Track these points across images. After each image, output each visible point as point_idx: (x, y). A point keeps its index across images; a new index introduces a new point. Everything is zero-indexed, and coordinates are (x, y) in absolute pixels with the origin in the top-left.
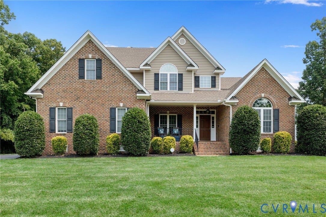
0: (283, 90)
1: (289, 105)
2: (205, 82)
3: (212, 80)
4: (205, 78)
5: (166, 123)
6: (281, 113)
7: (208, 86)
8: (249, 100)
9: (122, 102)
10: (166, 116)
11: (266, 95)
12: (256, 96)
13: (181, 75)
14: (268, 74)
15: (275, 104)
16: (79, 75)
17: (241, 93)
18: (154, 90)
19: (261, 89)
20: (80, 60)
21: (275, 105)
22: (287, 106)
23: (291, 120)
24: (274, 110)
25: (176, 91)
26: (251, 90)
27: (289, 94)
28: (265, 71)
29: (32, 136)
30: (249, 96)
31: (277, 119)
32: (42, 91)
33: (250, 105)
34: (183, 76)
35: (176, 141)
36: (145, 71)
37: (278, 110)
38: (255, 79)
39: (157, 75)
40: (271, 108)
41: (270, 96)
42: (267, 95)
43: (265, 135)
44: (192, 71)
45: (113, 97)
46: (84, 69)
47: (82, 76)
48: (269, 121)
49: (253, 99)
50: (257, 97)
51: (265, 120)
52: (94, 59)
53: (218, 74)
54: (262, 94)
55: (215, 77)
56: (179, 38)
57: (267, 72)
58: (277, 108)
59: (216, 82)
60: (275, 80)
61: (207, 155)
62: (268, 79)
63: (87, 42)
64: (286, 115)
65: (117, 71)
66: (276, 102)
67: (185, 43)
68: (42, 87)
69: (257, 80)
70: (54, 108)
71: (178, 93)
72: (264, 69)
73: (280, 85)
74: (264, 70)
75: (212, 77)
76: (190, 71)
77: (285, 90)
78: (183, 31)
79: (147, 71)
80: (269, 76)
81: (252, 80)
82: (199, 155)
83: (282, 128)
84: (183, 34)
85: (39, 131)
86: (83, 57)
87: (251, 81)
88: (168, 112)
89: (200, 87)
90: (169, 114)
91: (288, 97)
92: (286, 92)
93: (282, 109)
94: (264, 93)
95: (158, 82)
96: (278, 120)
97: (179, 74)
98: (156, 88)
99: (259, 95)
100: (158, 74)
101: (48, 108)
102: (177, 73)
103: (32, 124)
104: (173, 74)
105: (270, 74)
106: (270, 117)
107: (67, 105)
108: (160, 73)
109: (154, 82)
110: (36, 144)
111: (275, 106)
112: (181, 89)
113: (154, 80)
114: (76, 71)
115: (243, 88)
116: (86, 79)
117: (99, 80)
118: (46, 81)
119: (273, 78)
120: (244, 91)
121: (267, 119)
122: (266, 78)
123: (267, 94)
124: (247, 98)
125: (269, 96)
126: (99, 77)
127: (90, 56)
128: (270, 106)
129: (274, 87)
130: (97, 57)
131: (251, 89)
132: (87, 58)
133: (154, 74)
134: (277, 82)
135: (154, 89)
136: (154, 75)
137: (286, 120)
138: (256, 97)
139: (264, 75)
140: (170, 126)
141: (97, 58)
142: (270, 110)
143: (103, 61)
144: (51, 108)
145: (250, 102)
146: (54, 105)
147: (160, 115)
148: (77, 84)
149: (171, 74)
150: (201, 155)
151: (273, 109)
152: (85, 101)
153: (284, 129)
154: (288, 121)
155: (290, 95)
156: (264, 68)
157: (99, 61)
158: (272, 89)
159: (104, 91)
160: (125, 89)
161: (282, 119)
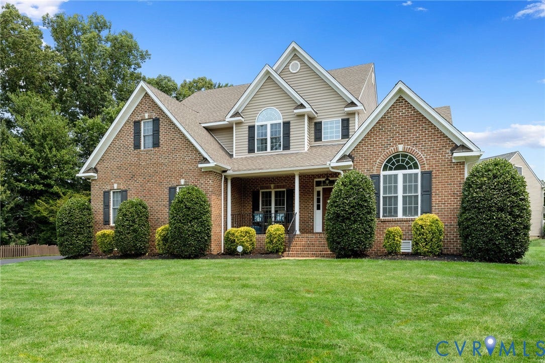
0: (440, 135)
1: (452, 163)
2: (332, 129)
3: (343, 126)
4: (332, 123)
5: (270, 205)
6: (436, 178)
7: (336, 137)
8: (374, 158)
9: (183, 178)
10: (270, 193)
11: (406, 146)
12: (388, 151)
13: (287, 125)
14: (411, 108)
15: (424, 161)
16: (134, 144)
17: (361, 148)
18: (247, 153)
19: (398, 137)
20: (135, 122)
21: (425, 164)
22: (448, 165)
23: (457, 191)
24: (423, 173)
25: (280, 152)
26: (378, 141)
27: (452, 141)
28: (404, 103)
29: (71, 231)
30: (374, 153)
31: (427, 191)
32: (95, 170)
33: (377, 167)
34: (291, 125)
35: (257, 234)
36: (236, 124)
37: (430, 173)
38: (386, 120)
39: (251, 128)
40: (418, 171)
41: (414, 149)
42: (409, 147)
43: (405, 221)
44: (303, 115)
45: (172, 171)
46: (140, 136)
47: (137, 146)
48: (413, 194)
49: (382, 157)
50: (390, 153)
51: (406, 193)
52: (150, 119)
53: (353, 114)
54: (399, 145)
55: (348, 120)
56: (289, 63)
57: (409, 103)
58: (428, 169)
59: (350, 128)
60: (425, 118)
61: (302, 257)
62: (411, 117)
63: (143, 97)
64: (447, 182)
65: (177, 132)
66: (425, 158)
67: (299, 68)
68: (96, 165)
69: (389, 122)
70: (108, 192)
71: (282, 154)
72: (402, 100)
73: (435, 126)
74: (404, 101)
75: (343, 120)
76: (300, 115)
77: (444, 134)
78: (294, 49)
79: (239, 124)
80: (413, 112)
81: (381, 122)
82: (289, 257)
83: (438, 206)
84: (295, 56)
85: (81, 224)
86: (139, 118)
87: (380, 125)
88: (272, 186)
89: (323, 141)
90: (274, 188)
91: (450, 146)
92: (447, 137)
93: (438, 171)
94: (402, 143)
95: (254, 140)
96: (429, 193)
97: (284, 123)
98: (251, 150)
99: (392, 148)
100: (253, 127)
101: (102, 192)
102: (281, 121)
103: (71, 216)
104: (276, 124)
105: (414, 108)
106: (416, 186)
107: (122, 187)
108: (257, 124)
109: (247, 140)
110: (77, 241)
111: (425, 167)
112: (287, 147)
113: (247, 138)
114: (131, 139)
115: (365, 138)
116: (142, 148)
117: (156, 149)
118: (100, 157)
119: (420, 114)
120: (365, 144)
121: (410, 191)
122: (407, 115)
123: (408, 145)
124: (371, 155)
125: (412, 149)
126: (156, 144)
127: (146, 116)
128: (416, 167)
129: (422, 130)
130: (154, 116)
131: (378, 139)
132: (143, 120)
133: (248, 127)
134: (428, 120)
135: (247, 151)
136: (247, 129)
137: (446, 192)
138: (387, 153)
139: (404, 110)
140: (277, 209)
141: (154, 118)
142: (416, 175)
143: (161, 120)
144: (105, 192)
145: (378, 163)
146: (108, 188)
147: (261, 191)
148: (132, 156)
149: (272, 125)
150: (292, 257)
151: (421, 172)
152: (140, 179)
153: (441, 209)
154: (450, 194)
155: (455, 143)
156: (402, 97)
157: (156, 122)
158: (418, 134)
159: (162, 164)
160: (187, 159)
161: (438, 190)
